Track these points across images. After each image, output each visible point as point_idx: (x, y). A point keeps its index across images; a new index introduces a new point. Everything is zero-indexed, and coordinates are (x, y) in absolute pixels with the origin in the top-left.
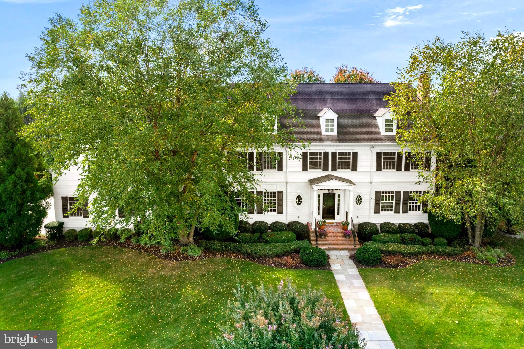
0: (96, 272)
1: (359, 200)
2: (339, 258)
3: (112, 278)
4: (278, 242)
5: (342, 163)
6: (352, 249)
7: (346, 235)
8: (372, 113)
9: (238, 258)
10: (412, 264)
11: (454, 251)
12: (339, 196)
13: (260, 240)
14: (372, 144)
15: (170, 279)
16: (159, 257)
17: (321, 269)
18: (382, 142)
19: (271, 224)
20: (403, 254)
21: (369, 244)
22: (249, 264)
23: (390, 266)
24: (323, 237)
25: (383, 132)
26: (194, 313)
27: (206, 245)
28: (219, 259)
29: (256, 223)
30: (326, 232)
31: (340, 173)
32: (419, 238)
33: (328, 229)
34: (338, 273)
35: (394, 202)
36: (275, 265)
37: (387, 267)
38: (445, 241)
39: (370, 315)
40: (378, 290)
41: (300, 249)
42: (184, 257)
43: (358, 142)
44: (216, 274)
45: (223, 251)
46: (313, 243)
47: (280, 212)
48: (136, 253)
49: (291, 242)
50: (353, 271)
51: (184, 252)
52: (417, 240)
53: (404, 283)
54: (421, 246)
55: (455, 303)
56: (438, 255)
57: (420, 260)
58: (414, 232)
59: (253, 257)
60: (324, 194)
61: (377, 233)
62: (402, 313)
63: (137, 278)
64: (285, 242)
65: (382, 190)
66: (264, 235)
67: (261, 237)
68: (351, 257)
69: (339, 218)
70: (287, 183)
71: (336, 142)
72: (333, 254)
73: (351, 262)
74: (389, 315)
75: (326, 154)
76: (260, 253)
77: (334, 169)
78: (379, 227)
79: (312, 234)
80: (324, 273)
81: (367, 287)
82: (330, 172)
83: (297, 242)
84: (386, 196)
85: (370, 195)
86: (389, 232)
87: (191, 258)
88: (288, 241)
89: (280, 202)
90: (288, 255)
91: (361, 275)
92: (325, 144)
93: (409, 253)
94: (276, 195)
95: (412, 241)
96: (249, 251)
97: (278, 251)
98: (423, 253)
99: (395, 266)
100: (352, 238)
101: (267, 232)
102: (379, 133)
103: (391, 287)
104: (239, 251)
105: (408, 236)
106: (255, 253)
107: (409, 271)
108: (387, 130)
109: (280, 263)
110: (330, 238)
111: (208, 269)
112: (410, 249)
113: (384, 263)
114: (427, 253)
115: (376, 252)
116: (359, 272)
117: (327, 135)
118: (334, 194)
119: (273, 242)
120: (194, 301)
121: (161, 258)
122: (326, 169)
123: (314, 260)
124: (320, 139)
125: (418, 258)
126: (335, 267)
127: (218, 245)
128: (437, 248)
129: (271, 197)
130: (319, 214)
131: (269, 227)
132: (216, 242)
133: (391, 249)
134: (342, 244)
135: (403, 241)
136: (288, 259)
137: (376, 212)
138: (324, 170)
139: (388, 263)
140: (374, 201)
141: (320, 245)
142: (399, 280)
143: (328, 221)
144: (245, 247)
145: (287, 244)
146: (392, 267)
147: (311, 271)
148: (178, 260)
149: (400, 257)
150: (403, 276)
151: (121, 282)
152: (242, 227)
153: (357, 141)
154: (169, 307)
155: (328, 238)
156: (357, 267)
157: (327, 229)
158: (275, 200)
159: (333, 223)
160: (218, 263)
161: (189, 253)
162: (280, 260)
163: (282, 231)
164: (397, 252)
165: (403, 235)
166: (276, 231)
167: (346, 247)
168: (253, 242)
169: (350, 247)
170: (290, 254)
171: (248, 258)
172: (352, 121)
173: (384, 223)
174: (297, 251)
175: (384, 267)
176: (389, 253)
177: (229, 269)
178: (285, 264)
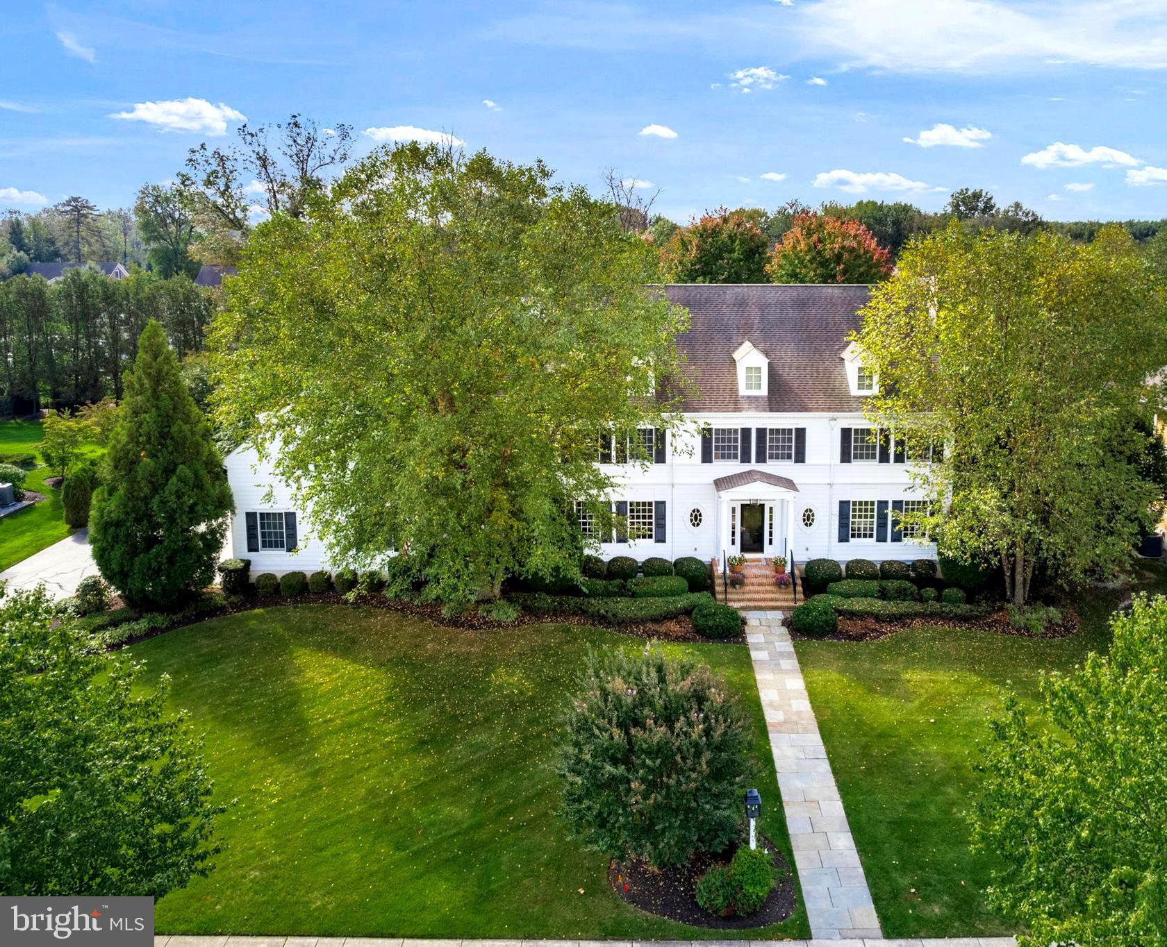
0: (334, 649)
1: (808, 518)
2: (764, 623)
3: (366, 658)
4: (653, 595)
5: (777, 447)
6: (789, 608)
7: (781, 583)
8: (839, 349)
9: (584, 624)
10: (890, 634)
11: (971, 611)
12: (771, 509)
13: (623, 592)
14: (831, 414)
15: (467, 659)
16: (441, 623)
17: (729, 642)
18: (850, 411)
19: (643, 563)
20: (878, 618)
21: (820, 601)
22: (602, 634)
23: (850, 637)
24: (737, 586)
25: (854, 391)
26: (515, 710)
27: (525, 600)
28: (548, 624)
29: (615, 560)
30: (744, 577)
31: (773, 467)
32: (915, 588)
33: (750, 572)
34: (757, 649)
35: (875, 520)
36: (649, 636)
37: (845, 639)
38: (961, 594)
39: (799, 713)
40: (820, 675)
41: (695, 607)
42: (485, 623)
43: (806, 410)
44: (546, 652)
45: (556, 613)
46: (719, 597)
47: (661, 539)
48: (396, 616)
49: (679, 595)
50: (786, 644)
51: (485, 614)
52: (909, 592)
53: (867, 665)
54: (912, 603)
55: (941, 695)
56: (943, 618)
57: (909, 627)
58: (907, 578)
59: (610, 623)
60: (743, 506)
61: (839, 578)
62: (849, 708)
63: (410, 658)
64: (667, 595)
65: (852, 499)
66: (631, 584)
67: (624, 587)
68: (786, 623)
69: (770, 552)
70: (673, 485)
71: (765, 411)
72: (753, 618)
73: (784, 630)
74: (828, 712)
75: (746, 432)
76: (621, 615)
77: (761, 458)
78: (843, 567)
79: (718, 581)
80: (732, 648)
81: (802, 671)
82: (753, 465)
83: (690, 595)
84: (860, 510)
85: (831, 508)
86: (860, 577)
87: (499, 625)
88: (673, 593)
89: (661, 522)
90: (671, 619)
91: (797, 652)
92: (743, 414)
93: (888, 616)
94: (653, 508)
95: (900, 593)
96: (602, 611)
97: (654, 611)
98: (917, 615)
99: (859, 638)
100: (791, 589)
101: (635, 577)
102: (847, 392)
103: (842, 671)
104: (584, 612)
105: (891, 585)
106: (613, 615)
107: (881, 647)
108: (860, 387)
109: (657, 632)
110: (751, 588)
111: (531, 642)
112: (892, 607)
113: (840, 632)
114: (923, 616)
115: (826, 613)
116: (795, 646)
117: (749, 397)
118: (762, 506)
119: (646, 595)
120: (513, 693)
121: (444, 625)
122: (746, 459)
123: (717, 626)
124: (735, 405)
125: (904, 625)
126: (754, 638)
127: (546, 601)
128: (941, 607)
129: (644, 511)
130: (733, 543)
131: (640, 567)
132: (543, 595)
133: (856, 607)
134: (771, 600)
135: (883, 595)
136: (673, 626)
137: (841, 540)
138: (743, 461)
139: (847, 631)
140: (837, 518)
141: (731, 600)
142: (859, 659)
143: (748, 556)
144: (597, 605)
145: (671, 599)
146: (854, 639)
147: (711, 646)
148: (476, 629)
149: (871, 623)
150: (869, 653)
151: (382, 664)
152: (589, 568)
153: (803, 408)
154: (473, 701)
155: (747, 588)
156: (793, 640)
157: (746, 572)
158: (650, 517)
159: (759, 560)
160: (547, 633)
161: (494, 615)
162: (656, 627)
163: (662, 575)
164: (867, 613)
165: (884, 583)
166: (652, 575)
167: (779, 604)
168: (609, 594)
169: (786, 604)
170: (676, 617)
171: (600, 624)
172: (798, 368)
173: (852, 562)
174: (687, 612)
175: (839, 639)
176: (852, 615)
177: (568, 642)
178: (666, 634)
